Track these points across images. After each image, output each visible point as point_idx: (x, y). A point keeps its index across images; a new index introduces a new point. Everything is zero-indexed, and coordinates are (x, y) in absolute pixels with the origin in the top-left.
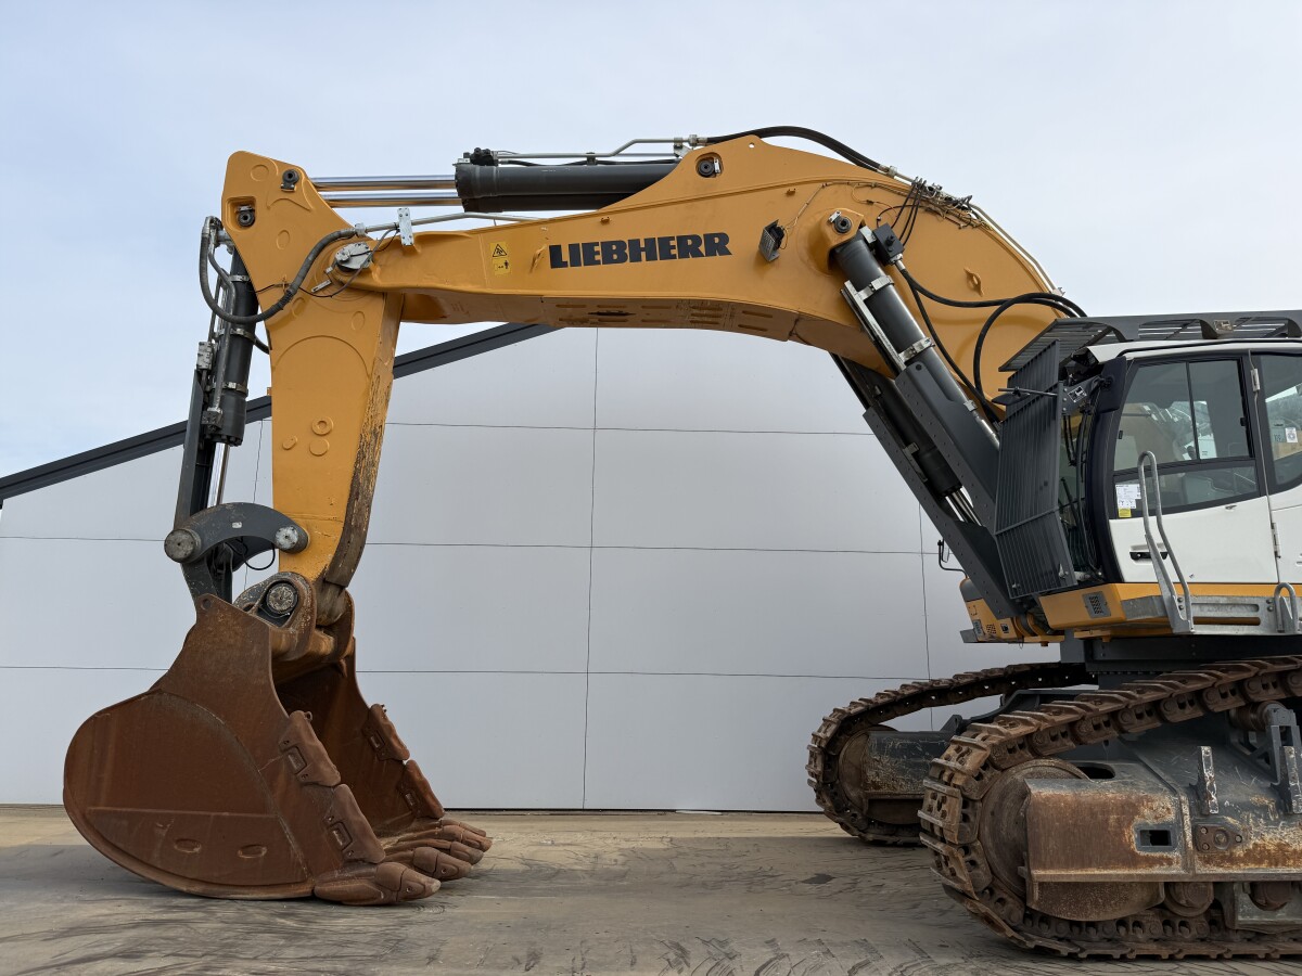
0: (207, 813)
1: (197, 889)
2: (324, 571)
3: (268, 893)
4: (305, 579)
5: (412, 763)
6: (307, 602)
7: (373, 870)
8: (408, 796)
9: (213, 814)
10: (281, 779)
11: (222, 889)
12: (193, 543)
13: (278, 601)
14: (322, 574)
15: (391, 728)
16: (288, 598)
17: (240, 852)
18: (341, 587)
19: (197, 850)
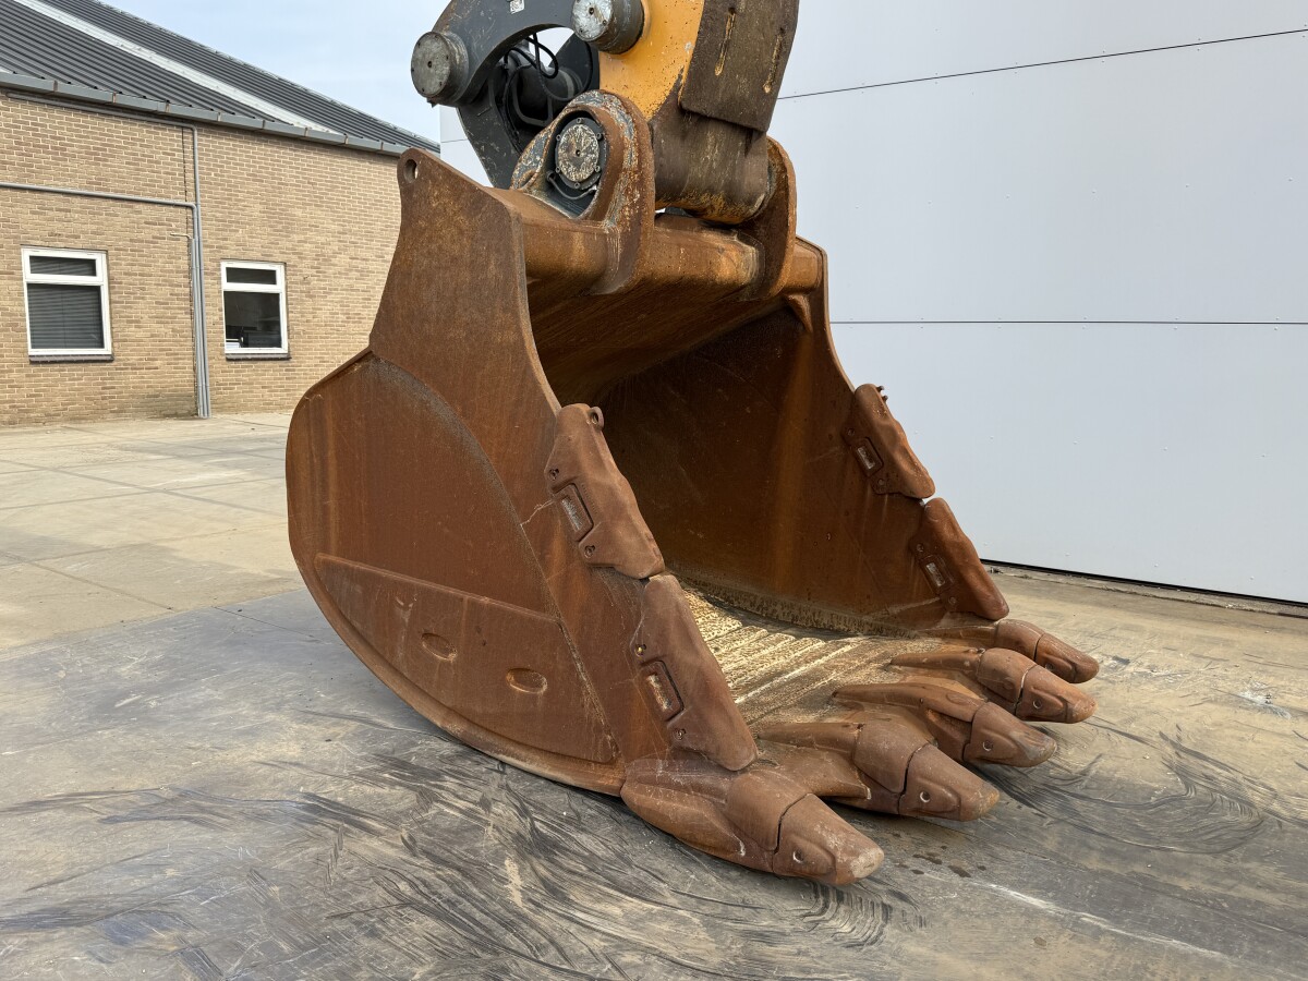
0: (460, 593)
1: (456, 727)
2: (677, 87)
3: (555, 768)
4: (626, 106)
5: (938, 503)
6: (630, 160)
7: (724, 784)
8: (931, 568)
9: (467, 597)
10: (557, 546)
11: (490, 739)
12: (450, 57)
13: (572, 160)
14: (674, 93)
15: (894, 434)
16: (589, 151)
17: (510, 677)
18: (750, 130)
19: (452, 657)
